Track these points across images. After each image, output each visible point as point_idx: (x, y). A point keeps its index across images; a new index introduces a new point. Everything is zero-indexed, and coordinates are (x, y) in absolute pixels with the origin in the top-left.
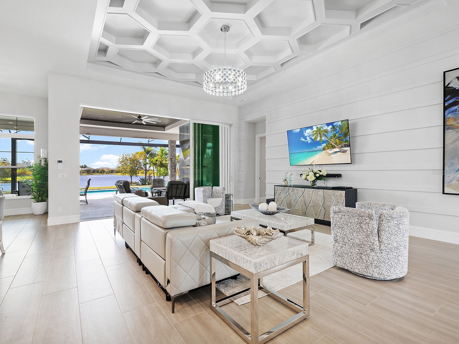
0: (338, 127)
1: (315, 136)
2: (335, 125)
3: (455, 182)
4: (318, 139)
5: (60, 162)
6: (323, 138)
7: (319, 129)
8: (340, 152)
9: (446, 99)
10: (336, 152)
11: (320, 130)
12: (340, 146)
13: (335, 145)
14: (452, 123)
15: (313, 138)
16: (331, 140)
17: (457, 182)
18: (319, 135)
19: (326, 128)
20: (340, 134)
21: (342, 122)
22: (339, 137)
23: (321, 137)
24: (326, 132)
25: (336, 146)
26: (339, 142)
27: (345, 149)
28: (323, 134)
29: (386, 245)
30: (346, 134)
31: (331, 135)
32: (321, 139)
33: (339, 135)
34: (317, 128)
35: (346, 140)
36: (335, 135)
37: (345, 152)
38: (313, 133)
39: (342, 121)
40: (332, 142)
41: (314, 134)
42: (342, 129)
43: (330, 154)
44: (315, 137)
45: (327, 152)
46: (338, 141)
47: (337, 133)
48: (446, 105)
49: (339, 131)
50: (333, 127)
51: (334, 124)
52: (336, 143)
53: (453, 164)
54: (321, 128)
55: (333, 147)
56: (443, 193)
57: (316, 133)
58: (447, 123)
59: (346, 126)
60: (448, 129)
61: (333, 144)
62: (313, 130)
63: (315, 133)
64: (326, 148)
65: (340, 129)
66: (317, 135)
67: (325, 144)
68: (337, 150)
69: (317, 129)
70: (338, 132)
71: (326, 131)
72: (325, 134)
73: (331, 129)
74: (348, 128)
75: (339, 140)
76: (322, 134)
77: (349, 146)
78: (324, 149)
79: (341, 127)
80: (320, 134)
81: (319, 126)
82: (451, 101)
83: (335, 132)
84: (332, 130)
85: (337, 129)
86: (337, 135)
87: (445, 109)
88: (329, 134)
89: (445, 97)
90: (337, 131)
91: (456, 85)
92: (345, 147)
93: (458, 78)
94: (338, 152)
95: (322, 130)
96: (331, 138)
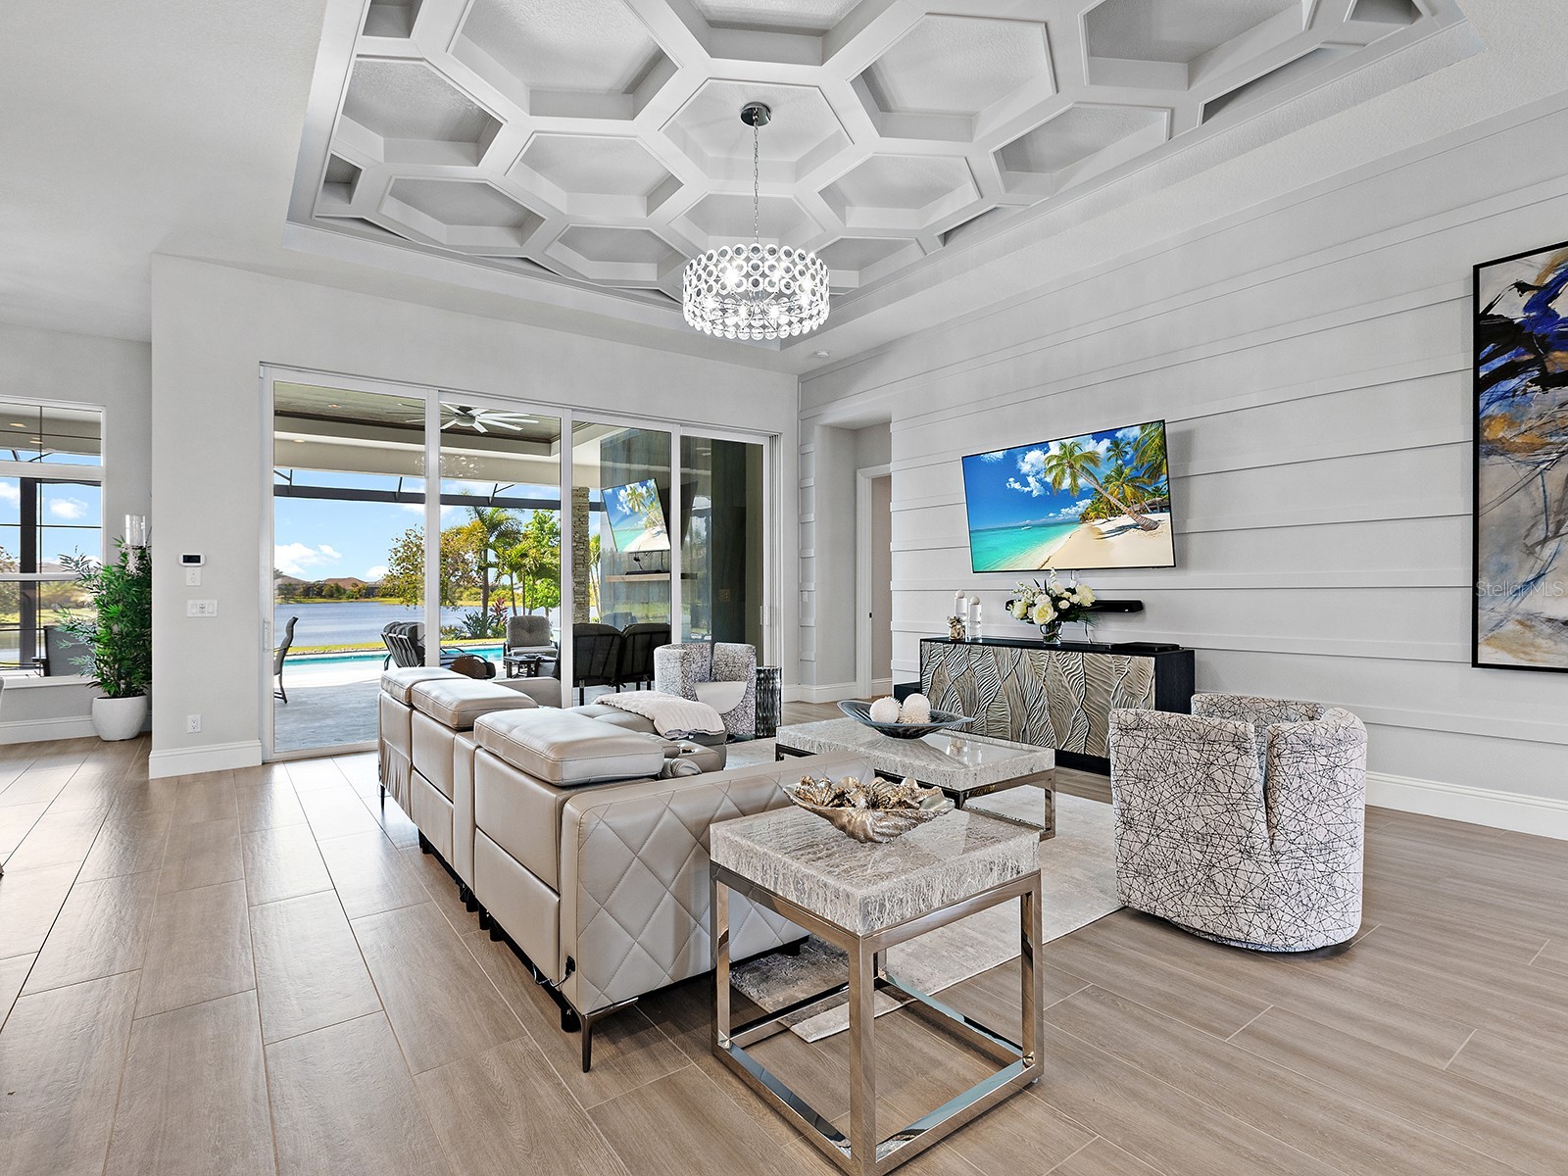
0: (1129, 443)
1: (1054, 474)
2: (1122, 440)
3: (1511, 627)
4: (1066, 483)
5: (194, 559)
6: (1081, 481)
7: (1068, 452)
8: (1135, 526)
9: (1482, 355)
10: (1123, 529)
11: (1072, 453)
12: (1137, 508)
13: (1119, 504)
14: (1501, 435)
15: (1049, 479)
16: (1106, 489)
17: (1519, 627)
18: (1068, 471)
19: (1090, 446)
20: (1136, 468)
21: (1142, 428)
22: (1132, 480)
23: (1074, 477)
24: (1092, 461)
25: (1122, 507)
26: (1134, 494)
27: (1154, 517)
28: (1083, 468)
29: (1292, 836)
30: (1155, 471)
31: (1106, 470)
32: (1076, 485)
33: (1134, 472)
34: (1063, 446)
35: (1157, 490)
36: (1119, 472)
37: (1151, 527)
38: (1050, 465)
39: (1143, 426)
40: (1112, 494)
41: (1052, 467)
42: (1144, 453)
43: (1103, 536)
44: (1055, 479)
45: (1092, 528)
46: (1129, 490)
47: (1126, 463)
48: (1481, 375)
49: (1132, 456)
50: (1116, 444)
51: (1119, 435)
52: (1123, 499)
53: (1504, 569)
54: (1076, 448)
55: (1114, 511)
56: (1475, 664)
57: (1058, 465)
58: (1487, 434)
59: (1157, 440)
60: (1488, 454)
61: (1114, 501)
62: (1047, 455)
63: (1054, 463)
64: (1092, 514)
65: (1136, 450)
66: (1063, 472)
67: (1089, 501)
68: (1125, 520)
69: (1061, 449)
70: (1130, 461)
71: (1092, 458)
72: (1090, 466)
73: (1109, 450)
74: (1163, 447)
75: (1134, 487)
76: (1078, 466)
77: (1168, 508)
78: (1084, 518)
79: (1138, 444)
80: (1071, 467)
81: (1068, 442)
82: (1497, 363)
83: (1120, 462)
84: (1112, 453)
85: (1127, 453)
86: (1127, 471)
87: (1480, 386)
88: (1102, 469)
89: (1478, 347)
90: (1128, 457)
91: (1513, 308)
92: (1153, 510)
93: (1522, 287)
94: (1130, 527)
95: (1078, 453)
96: (1108, 480)
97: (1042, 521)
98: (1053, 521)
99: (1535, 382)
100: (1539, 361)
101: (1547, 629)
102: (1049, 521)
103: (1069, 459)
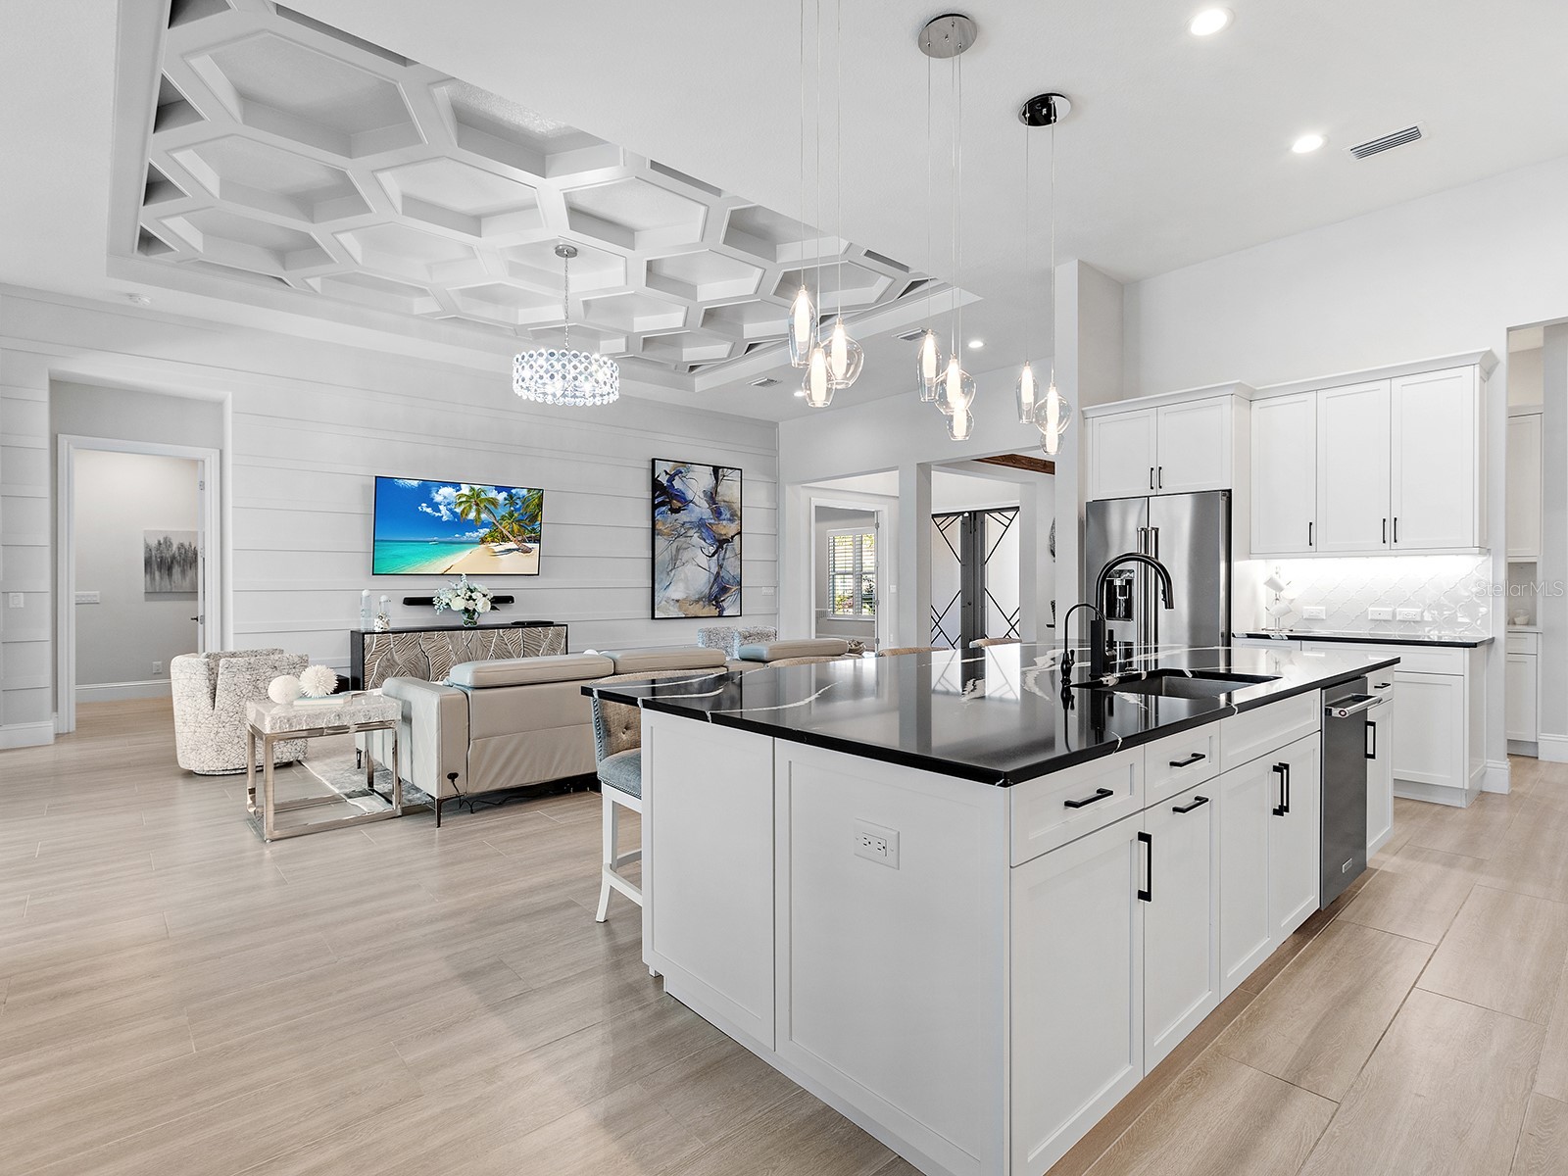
0: (519, 498)
1: (462, 507)
2: (515, 495)
4: (472, 515)
6: (484, 516)
7: (476, 494)
8: (517, 550)
9: (654, 495)
10: (510, 551)
11: (478, 495)
12: (520, 538)
13: (508, 535)
14: (661, 528)
15: (458, 510)
16: (501, 524)
18: (474, 507)
19: (493, 494)
20: (522, 514)
22: (518, 521)
23: (478, 512)
24: (493, 504)
25: (510, 537)
26: (518, 530)
27: (530, 545)
28: (486, 507)
30: (534, 518)
31: (502, 512)
32: (479, 518)
33: (520, 516)
34: (472, 489)
35: (534, 529)
36: (511, 515)
37: (528, 551)
38: (460, 500)
39: (529, 490)
40: (504, 528)
41: (461, 502)
42: (528, 506)
43: (495, 554)
44: (463, 511)
45: (487, 548)
46: (516, 527)
47: (516, 510)
48: (653, 503)
49: (520, 507)
50: (511, 496)
51: (513, 491)
52: (512, 532)
54: (482, 493)
55: (504, 539)
56: (653, 618)
57: (467, 502)
58: (657, 527)
59: (537, 500)
60: (656, 534)
61: (505, 532)
62: (458, 493)
63: (464, 499)
64: (489, 539)
65: (523, 503)
66: (471, 507)
67: (488, 530)
68: (512, 545)
69: (470, 491)
70: (519, 509)
71: (493, 502)
72: (491, 507)
73: (505, 499)
74: (540, 505)
75: (519, 525)
76: (482, 505)
77: (537, 540)
78: (483, 541)
79: (525, 500)
80: (477, 505)
81: (477, 487)
82: (660, 499)
83: (512, 508)
84: (507, 502)
85: (517, 503)
86: (516, 515)
87: (654, 507)
88: (500, 510)
89: (653, 492)
90: (518, 506)
91: (663, 479)
92: (530, 541)
93: (667, 473)
94: (514, 550)
95: (483, 496)
96: (503, 518)
97: (449, 539)
98: (458, 540)
99: (670, 510)
100: (670, 502)
101: (672, 603)
102: (454, 540)
103: (475, 498)
